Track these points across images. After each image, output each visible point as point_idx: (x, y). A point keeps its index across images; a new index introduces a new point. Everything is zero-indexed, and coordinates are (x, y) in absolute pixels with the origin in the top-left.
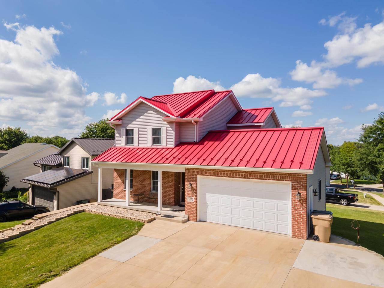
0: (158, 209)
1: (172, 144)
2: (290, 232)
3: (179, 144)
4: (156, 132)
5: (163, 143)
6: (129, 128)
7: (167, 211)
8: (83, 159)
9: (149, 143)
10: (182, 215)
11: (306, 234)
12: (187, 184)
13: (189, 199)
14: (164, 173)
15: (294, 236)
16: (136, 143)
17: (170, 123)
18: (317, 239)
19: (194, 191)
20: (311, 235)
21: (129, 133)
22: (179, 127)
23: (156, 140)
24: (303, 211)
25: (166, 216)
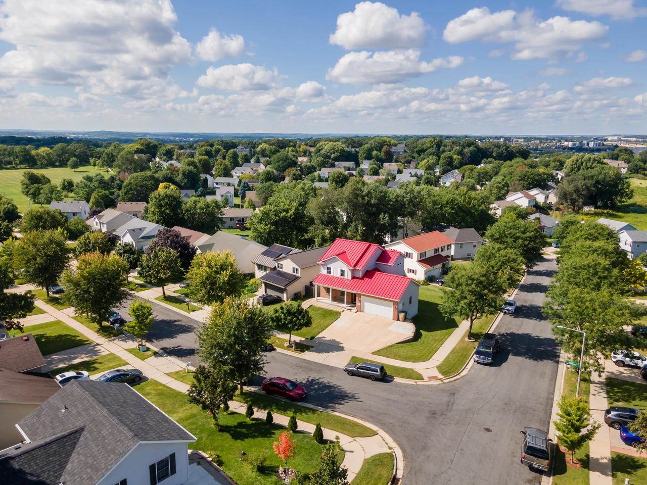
0: (345, 305)
1: (350, 278)
2: (392, 318)
3: (353, 278)
4: (342, 271)
5: (346, 277)
6: (328, 266)
7: (348, 307)
8: (294, 268)
9: (339, 275)
10: (354, 309)
11: (397, 319)
12: (357, 298)
13: (358, 304)
14: (347, 292)
15: (393, 319)
16: (332, 274)
17: (350, 269)
18: (400, 321)
19: (360, 301)
20: (398, 319)
21: (329, 269)
22: (353, 271)
23: (342, 275)
24: (396, 312)
25: (349, 309)
